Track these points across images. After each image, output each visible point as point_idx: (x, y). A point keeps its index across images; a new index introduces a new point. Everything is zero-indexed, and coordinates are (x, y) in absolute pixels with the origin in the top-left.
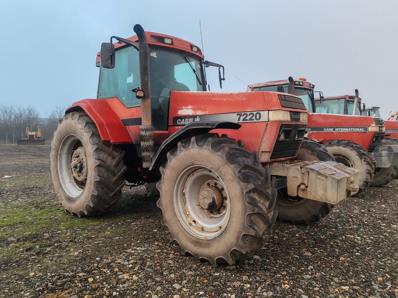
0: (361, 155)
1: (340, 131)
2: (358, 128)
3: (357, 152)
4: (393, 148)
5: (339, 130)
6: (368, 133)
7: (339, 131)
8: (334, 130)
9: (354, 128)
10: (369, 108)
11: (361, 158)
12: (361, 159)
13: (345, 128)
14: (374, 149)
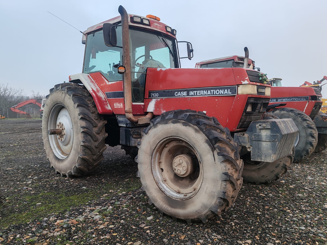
0: (213, 142)
1: (196, 95)
2: (222, 89)
3: (206, 135)
4: (279, 126)
5: (194, 93)
6: (237, 98)
7: (194, 95)
8: (188, 94)
9: (216, 89)
10: (271, 80)
11: (213, 149)
12: (213, 152)
13: (203, 90)
14: (247, 127)
